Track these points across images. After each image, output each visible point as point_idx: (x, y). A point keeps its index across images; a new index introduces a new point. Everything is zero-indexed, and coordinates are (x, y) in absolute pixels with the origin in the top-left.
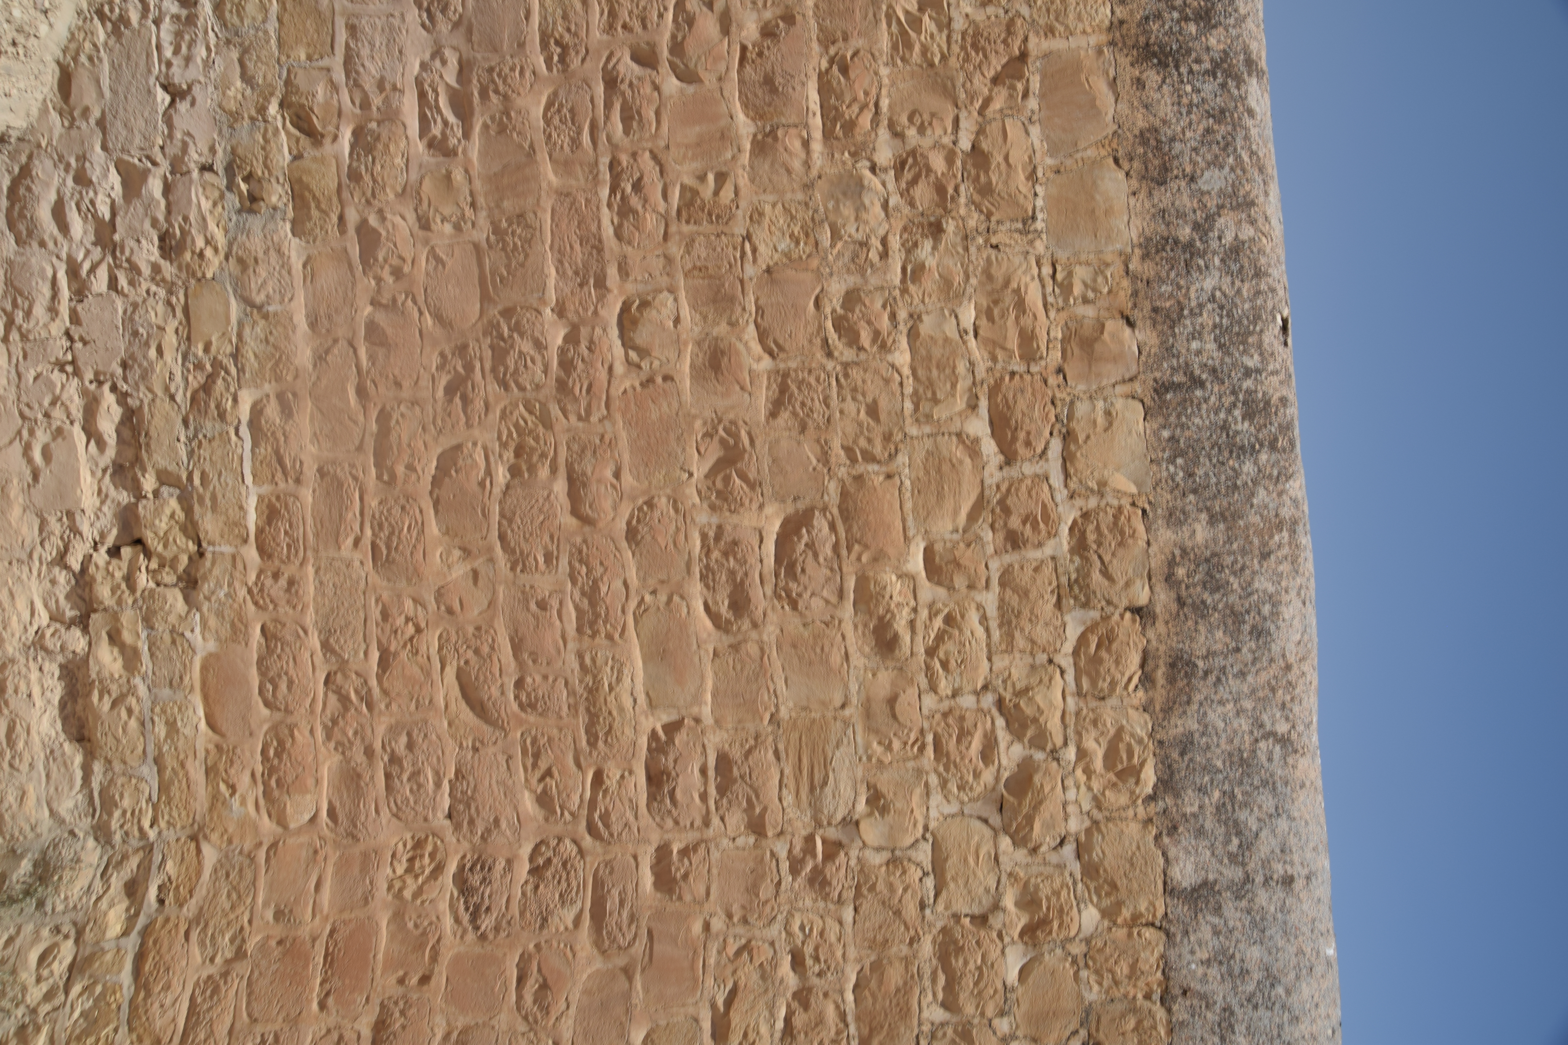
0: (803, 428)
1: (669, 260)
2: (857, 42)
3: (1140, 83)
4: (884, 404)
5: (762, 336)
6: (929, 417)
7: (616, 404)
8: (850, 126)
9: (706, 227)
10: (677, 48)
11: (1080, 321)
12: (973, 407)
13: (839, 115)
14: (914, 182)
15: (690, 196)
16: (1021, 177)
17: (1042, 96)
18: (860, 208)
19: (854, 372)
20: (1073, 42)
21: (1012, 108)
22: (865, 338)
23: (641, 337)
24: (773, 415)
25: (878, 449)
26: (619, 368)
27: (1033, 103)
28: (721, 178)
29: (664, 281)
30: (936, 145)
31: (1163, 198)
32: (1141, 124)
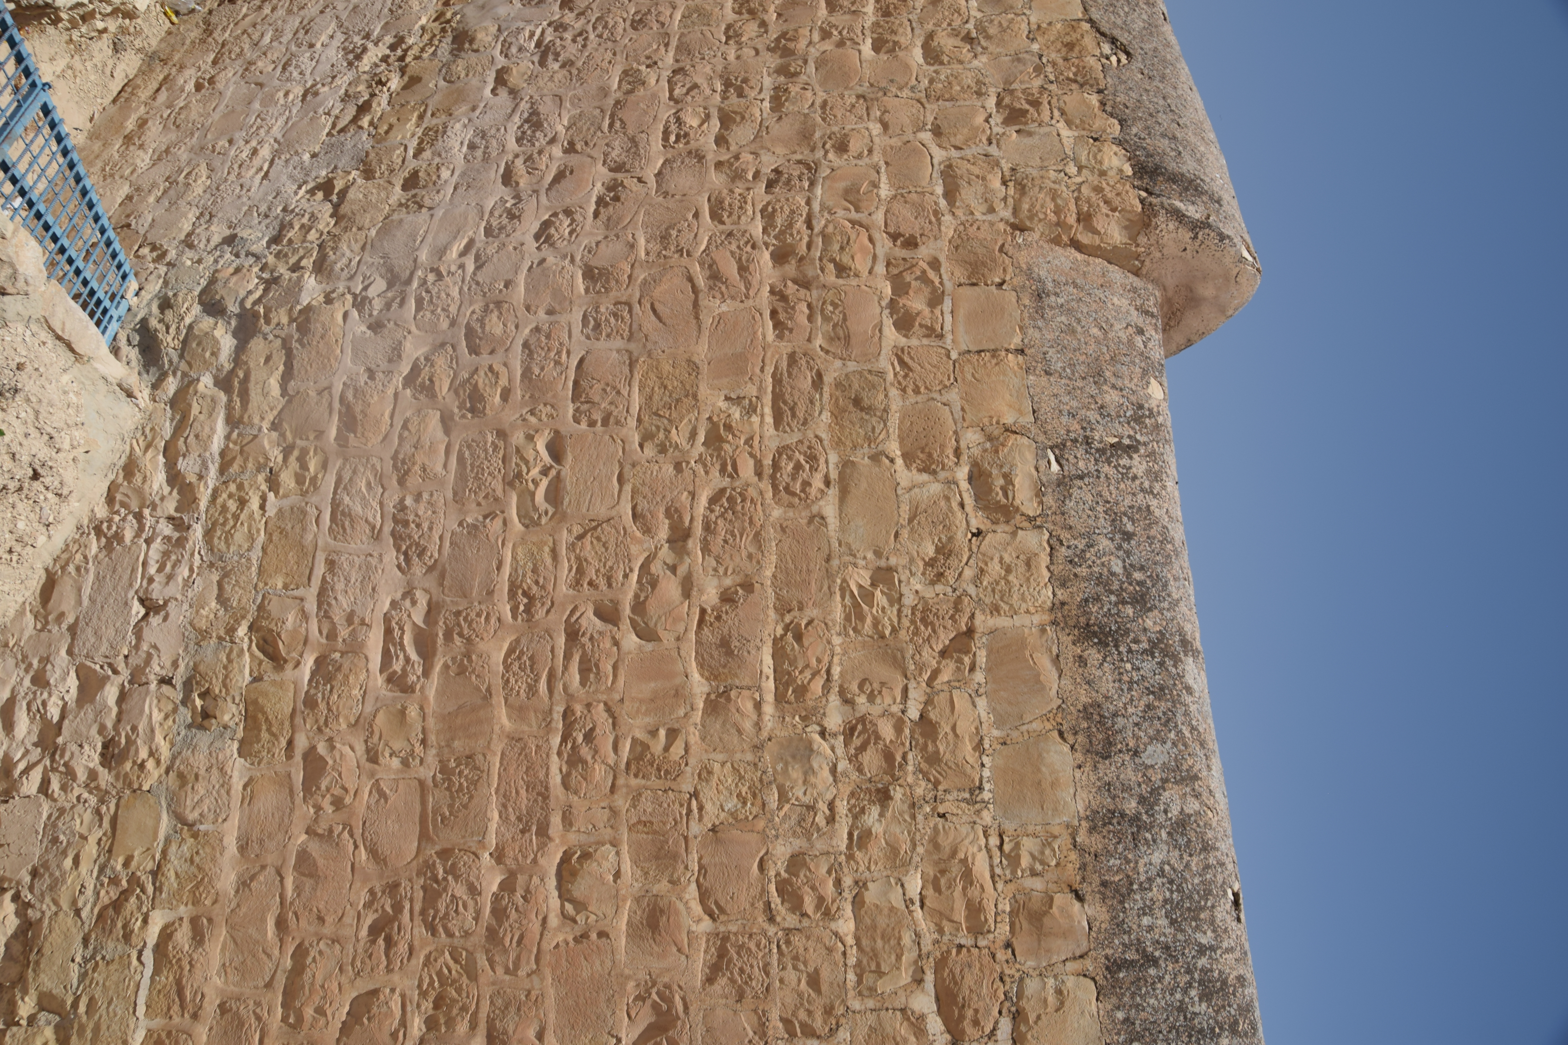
0: (741, 997)
1: (614, 812)
2: (811, 612)
3: (1081, 661)
4: (825, 974)
5: (704, 896)
6: (872, 990)
7: (547, 958)
8: (802, 691)
9: (654, 782)
10: (639, 606)
11: (1028, 893)
12: (919, 981)
13: (791, 680)
14: (862, 748)
15: (640, 750)
16: (968, 747)
17: (988, 670)
18: (809, 771)
19: (796, 939)
20: (1018, 621)
21: (959, 681)
22: (809, 904)
23: (580, 889)
24: (710, 980)
25: (818, 1023)
26: (554, 921)
27: (979, 677)
28: (673, 734)
29: (608, 833)
30: (885, 713)
31: (1108, 771)
32: (1084, 699)
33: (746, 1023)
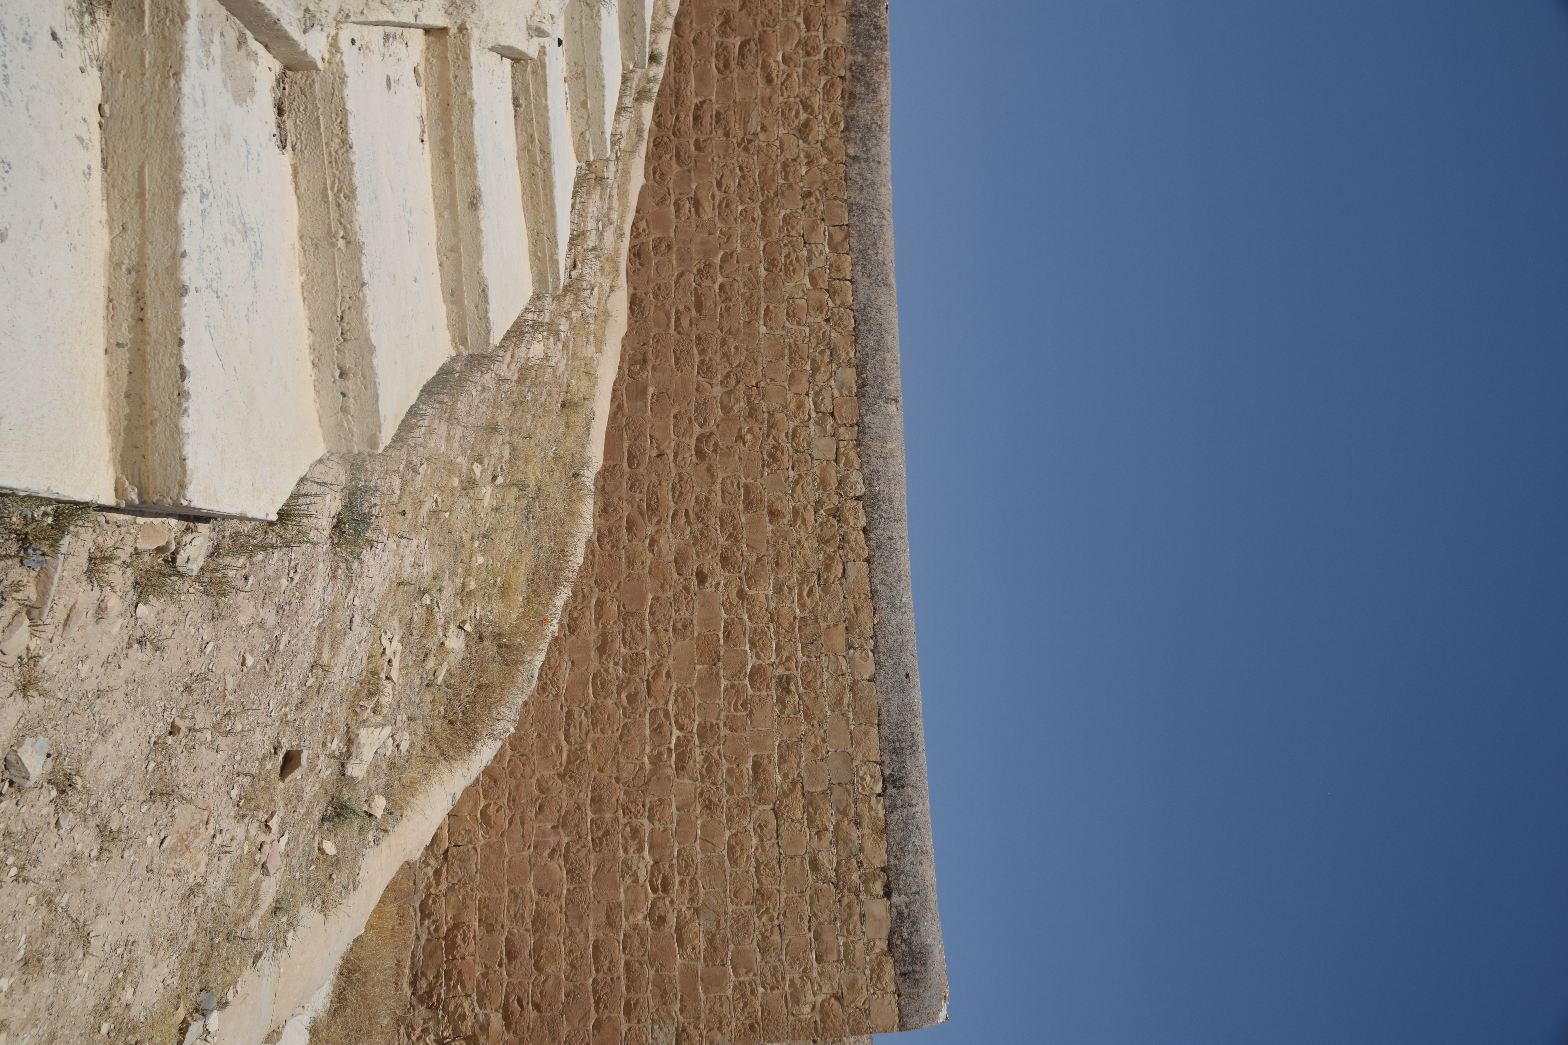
33: (751, 22)
